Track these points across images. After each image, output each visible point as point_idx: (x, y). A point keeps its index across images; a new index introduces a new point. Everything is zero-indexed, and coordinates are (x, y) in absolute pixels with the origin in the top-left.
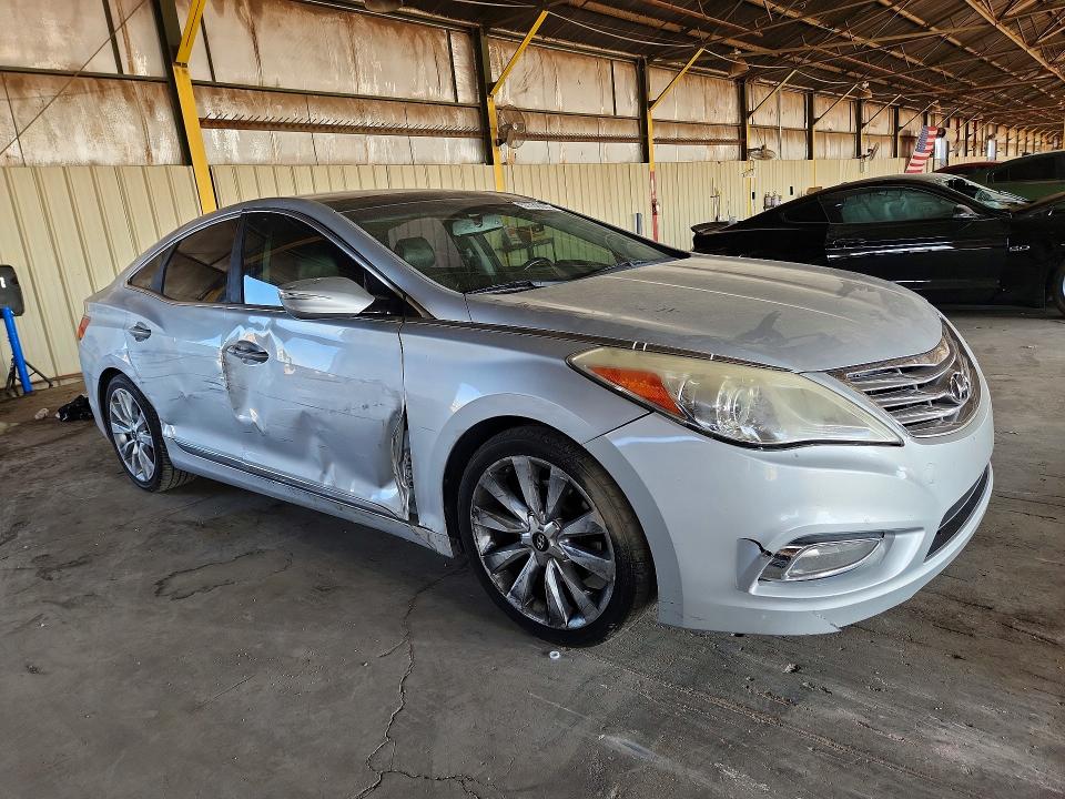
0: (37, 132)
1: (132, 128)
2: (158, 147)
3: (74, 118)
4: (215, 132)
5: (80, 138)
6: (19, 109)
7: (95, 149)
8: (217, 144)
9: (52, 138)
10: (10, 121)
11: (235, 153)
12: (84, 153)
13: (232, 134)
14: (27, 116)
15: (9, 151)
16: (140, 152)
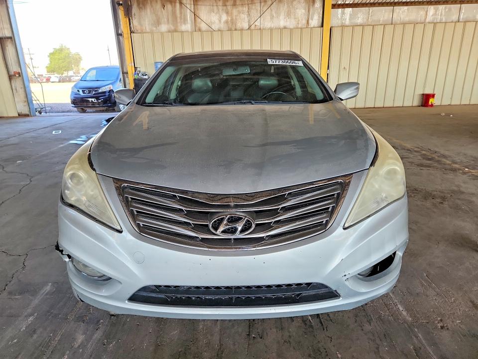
0: (267, 15)
1: (304, 11)
2: (312, 19)
3: (281, 8)
4: (340, 10)
5: (282, 17)
6: (263, 6)
7: (287, 21)
8: (339, 16)
9: (272, 17)
10: (259, 11)
11: (348, 20)
12: (282, 23)
13: (349, 10)
14: (265, 8)
15: (256, 23)
16: (304, 22)
